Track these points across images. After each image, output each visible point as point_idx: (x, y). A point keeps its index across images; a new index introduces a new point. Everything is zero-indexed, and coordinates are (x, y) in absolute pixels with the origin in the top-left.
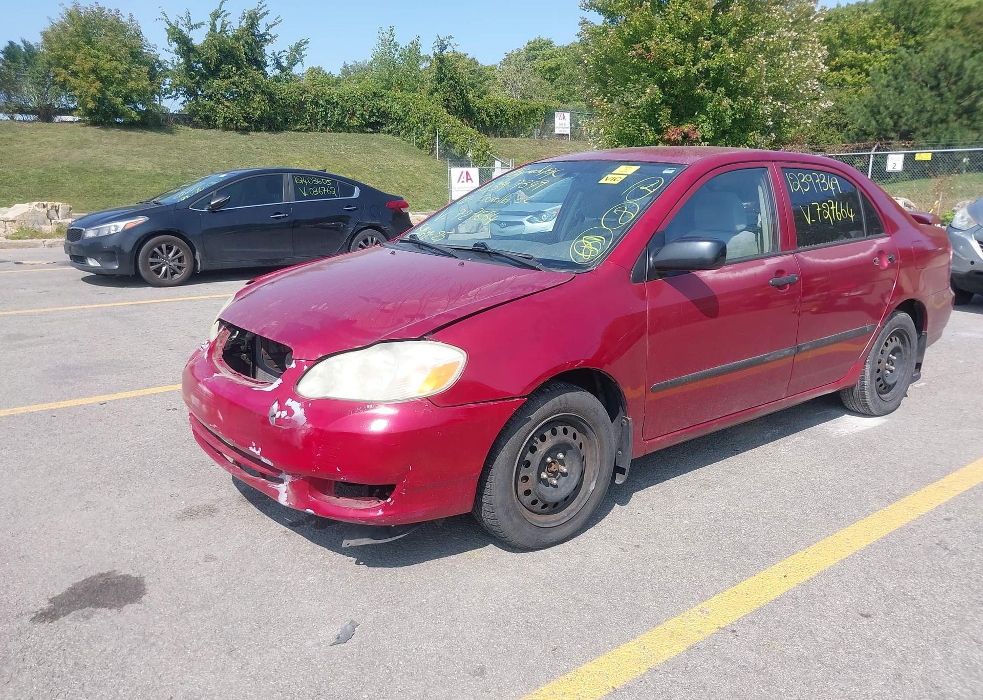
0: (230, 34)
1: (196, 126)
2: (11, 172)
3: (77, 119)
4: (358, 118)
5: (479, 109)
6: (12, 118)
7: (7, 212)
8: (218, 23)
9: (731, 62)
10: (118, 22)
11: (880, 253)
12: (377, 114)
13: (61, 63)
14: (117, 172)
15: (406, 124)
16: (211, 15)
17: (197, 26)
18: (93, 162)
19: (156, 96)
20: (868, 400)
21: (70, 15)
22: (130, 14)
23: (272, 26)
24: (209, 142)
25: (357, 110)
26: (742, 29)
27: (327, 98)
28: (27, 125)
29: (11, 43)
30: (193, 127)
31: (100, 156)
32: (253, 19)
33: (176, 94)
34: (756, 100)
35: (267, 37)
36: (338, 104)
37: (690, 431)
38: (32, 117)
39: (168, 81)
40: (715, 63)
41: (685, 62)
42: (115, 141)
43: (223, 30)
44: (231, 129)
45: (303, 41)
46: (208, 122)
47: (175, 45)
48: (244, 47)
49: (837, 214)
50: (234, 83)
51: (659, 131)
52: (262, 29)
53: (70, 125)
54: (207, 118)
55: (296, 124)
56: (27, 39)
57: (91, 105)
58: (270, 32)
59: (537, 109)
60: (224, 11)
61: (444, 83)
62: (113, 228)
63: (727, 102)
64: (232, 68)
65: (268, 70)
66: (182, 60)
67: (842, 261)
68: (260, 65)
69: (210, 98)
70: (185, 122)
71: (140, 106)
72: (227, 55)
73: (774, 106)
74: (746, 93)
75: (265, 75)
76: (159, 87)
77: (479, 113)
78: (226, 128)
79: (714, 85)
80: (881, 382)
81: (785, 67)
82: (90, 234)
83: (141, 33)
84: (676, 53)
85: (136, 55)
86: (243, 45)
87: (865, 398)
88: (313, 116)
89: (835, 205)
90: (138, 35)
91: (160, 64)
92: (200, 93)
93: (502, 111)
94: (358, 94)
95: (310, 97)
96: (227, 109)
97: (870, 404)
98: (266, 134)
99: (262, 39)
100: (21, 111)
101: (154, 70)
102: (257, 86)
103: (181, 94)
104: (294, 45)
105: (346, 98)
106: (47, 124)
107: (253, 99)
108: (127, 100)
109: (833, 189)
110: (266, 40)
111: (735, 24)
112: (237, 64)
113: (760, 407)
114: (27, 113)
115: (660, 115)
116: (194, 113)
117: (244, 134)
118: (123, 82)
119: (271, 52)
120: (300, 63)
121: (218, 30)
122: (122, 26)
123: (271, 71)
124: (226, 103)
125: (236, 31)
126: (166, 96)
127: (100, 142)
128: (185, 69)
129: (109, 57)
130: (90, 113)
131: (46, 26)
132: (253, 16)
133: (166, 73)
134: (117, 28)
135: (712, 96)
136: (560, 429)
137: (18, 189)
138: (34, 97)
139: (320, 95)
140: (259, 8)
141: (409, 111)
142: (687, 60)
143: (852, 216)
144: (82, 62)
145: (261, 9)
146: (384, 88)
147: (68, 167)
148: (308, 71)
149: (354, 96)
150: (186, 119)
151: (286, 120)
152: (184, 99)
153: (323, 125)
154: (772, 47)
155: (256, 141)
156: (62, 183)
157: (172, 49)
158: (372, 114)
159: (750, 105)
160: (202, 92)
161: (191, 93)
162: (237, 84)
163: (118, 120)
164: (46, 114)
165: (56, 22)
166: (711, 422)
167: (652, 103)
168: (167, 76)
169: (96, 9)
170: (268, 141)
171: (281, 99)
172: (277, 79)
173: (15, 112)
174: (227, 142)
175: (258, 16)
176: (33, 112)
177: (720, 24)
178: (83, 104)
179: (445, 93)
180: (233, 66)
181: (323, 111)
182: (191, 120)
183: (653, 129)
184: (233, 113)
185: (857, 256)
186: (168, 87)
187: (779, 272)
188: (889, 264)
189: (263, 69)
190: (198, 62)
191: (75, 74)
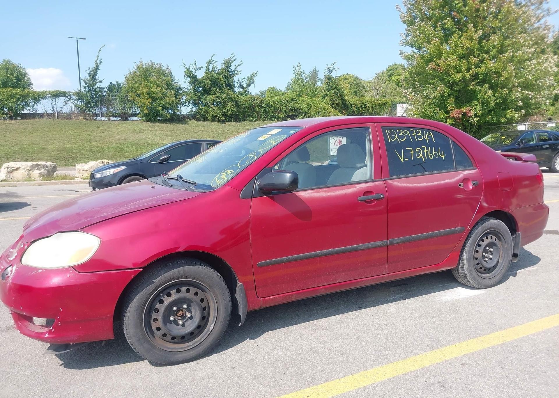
0: (216, 71)
1: (198, 120)
2: (103, 146)
3: (140, 118)
4: (283, 113)
5: (351, 104)
6: (109, 119)
7: (84, 166)
8: (211, 67)
9: (492, 69)
10: (161, 69)
11: (466, 180)
12: (293, 110)
13: (133, 91)
14: (154, 144)
15: (309, 115)
16: (207, 63)
17: (200, 69)
18: (143, 140)
19: (178, 105)
20: (468, 277)
21: (138, 67)
22: (167, 65)
23: (238, 66)
24: (203, 128)
25: (283, 109)
26: (499, 50)
27: (267, 103)
28: (115, 122)
29: (111, 83)
30: (197, 121)
31: (147, 137)
32: (228, 64)
33: (189, 104)
34: (510, 90)
35: (236, 72)
36: (272, 106)
37: (299, 293)
38: (118, 119)
39: (184, 97)
40: (482, 70)
41: (461, 71)
42: (156, 129)
43: (213, 70)
44: (216, 121)
45: (255, 73)
46: (204, 118)
47: (189, 79)
48: (223, 78)
49: (429, 155)
50: (217, 97)
51: (447, 112)
52: (233, 68)
53: (136, 122)
54: (204, 116)
55: (250, 117)
56: (118, 81)
57: (146, 112)
58: (237, 69)
59: (386, 103)
60: (214, 60)
61: (331, 91)
62: (108, 173)
63: (490, 93)
64: (217, 89)
65: (236, 89)
66: (191, 87)
67: (428, 185)
68: (231, 87)
69: (205, 105)
70: (193, 118)
71: (170, 111)
72: (215, 83)
73: (523, 93)
74: (503, 87)
75: (234, 92)
76: (180, 101)
77: (351, 107)
78: (213, 120)
79: (482, 83)
80: (480, 266)
81: (528, 69)
82: (98, 176)
83: (172, 74)
84: (456, 66)
85: (169, 85)
86: (223, 77)
87: (466, 276)
88: (258, 113)
89: (427, 149)
90: (170, 75)
91: (181, 89)
92: (200, 103)
93: (365, 105)
94: (283, 100)
95: (257, 102)
96: (213, 111)
97: (471, 280)
98: (234, 123)
99: (233, 73)
100: (113, 115)
101: (178, 92)
102: (230, 98)
103: (191, 104)
104: (250, 76)
105: (277, 102)
106: (124, 122)
107: (227, 105)
108: (164, 108)
109: (427, 139)
110: (235, 74)
111: (494, 47)
112: (219, 86)
113: (362, 279)
114: (115, 117)
115: (448, 103)
116: (197, 113)
117: (223, 124)
118: (162, 99)
119: (238, 80)
120: (253, 85)
121: (210, 70)
122: (163, 71)
123: (237, 89)
124: (213, 108)
125: (220, 70)
126: (183, 105)
127: (148, 130)
128: (193, 91)
129: (156, 86)
130: (146, 115)
131: (127, 73)
132: (228, 62)
133: (184, 93)
134: (161, 72)
135: (481, 90)
136: (183, 289)
137: (105, 155)
138: (119, 108)
139: (262, 101)
140: (231, 57)
141: (310, 108)
142: (463, 70)
143: (443, 156)
144: (143, 89)
145: (232, 58)
146: (297, 96)
147: (130, 143)
148: (268, 89)
149: (281, 101)
150: (193, 116)
151: (244, 116)
152: (192, 106)
153: (264, 117)
154: (519, 59)
155: (227, 127)
156: (127, 151)
157: (187, 81)
158: (291, 110)
159: (506, 93)
160: (202, 102)
161: (196, 103)
162: (219, 97)
163: (159, 118)
164: (125, 117)
165: (132, 71)
166: (318, 288)
167: (442, 96)
168: (184, 95)
169: (150, 64)
170: (234, 127)
171: (242, 104)
172: (241, 94)
173: (110, 116)
174: (212, 128)
175: (231, 61)
176: (119, 116)
177: (484, 47)
178: (142, 111)
179: (331, 96)
180: (217, 88)
181: (264, 110)
182: (195, 117)
183: (443, 111)
184: (217, 113)
185: (443, 182)
186: (184, 100)
187: (367, 192)
188: (473, 187)
189: (233, 89)
190: (200, 87)
191: (139, 95)
